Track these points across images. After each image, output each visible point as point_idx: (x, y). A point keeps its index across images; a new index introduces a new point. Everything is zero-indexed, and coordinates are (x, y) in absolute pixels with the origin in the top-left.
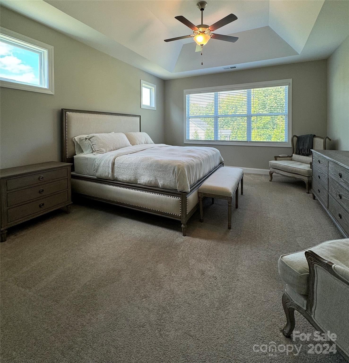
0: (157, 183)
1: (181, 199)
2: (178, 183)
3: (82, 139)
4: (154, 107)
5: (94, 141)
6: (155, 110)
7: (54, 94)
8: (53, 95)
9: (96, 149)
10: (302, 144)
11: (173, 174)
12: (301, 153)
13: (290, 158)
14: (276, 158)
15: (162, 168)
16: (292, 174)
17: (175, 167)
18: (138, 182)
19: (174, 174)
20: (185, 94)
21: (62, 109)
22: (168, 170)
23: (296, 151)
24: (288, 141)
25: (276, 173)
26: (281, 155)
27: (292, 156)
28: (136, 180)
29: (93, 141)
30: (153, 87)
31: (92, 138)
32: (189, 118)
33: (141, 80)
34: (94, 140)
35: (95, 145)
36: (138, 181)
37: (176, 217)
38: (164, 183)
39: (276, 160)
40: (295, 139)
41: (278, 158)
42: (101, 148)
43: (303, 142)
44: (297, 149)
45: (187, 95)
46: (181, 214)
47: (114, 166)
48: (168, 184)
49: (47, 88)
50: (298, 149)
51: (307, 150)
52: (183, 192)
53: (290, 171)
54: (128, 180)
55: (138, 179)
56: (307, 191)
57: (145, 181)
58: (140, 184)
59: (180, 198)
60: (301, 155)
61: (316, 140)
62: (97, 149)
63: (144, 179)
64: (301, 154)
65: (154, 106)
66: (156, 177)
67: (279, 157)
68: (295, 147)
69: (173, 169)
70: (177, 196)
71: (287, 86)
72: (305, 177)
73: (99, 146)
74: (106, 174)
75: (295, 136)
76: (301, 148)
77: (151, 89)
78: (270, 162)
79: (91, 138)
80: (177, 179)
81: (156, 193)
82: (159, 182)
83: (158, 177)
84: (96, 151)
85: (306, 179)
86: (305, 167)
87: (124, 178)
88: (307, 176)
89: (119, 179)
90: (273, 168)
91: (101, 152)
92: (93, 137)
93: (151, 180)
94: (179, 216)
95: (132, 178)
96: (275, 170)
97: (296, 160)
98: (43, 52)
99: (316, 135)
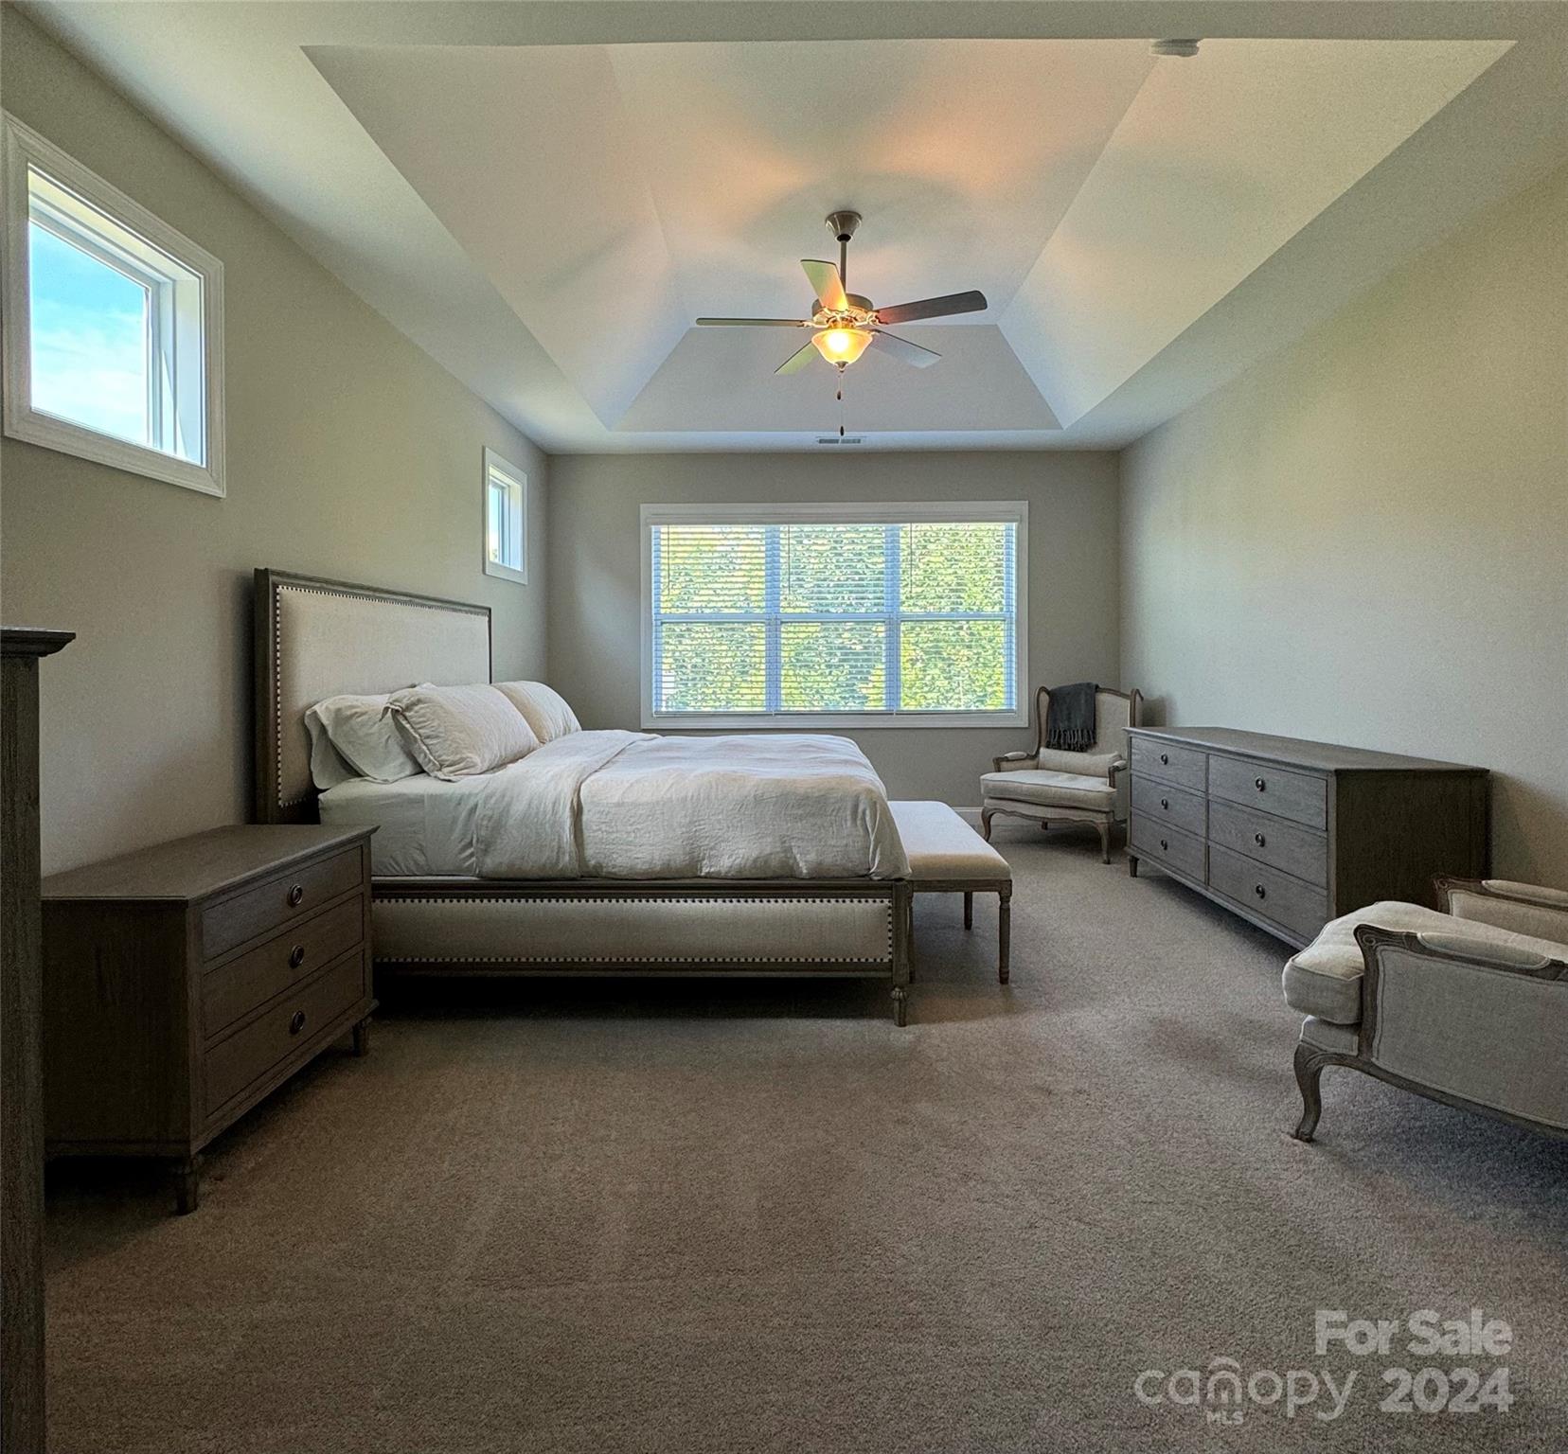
0: (791, 861)
1: (890, 904)
2: (879, 849)
3: (349, 713)
4: (519, 570)
5: (425, 722)
6: (524, 585)
7: (224, 496)
8: (220, 498)
9: (444, 757)
10: (1065, 712)
11: (854, 819)
12: (1065, 743)
13: (1032, 760)
14: (999, 764)
15: (804, 805)
16: (1058, 810)
17: (857, 797)
18: (705, 870)
19: (859, 822)
20: (647, 525)
21: (256, 569)
22: (833, 811)
23: (1050, 738)
24: (1018, 706)
25: (1004, 812)
26: (1011, 754)
27: (1038, 752)
28: (695, 862)
29: (421, 719)
30: (517, 479)
31: (416, 708)
32: (662, 623)
33: (487, 449)
34: (423, 716)
35: (437, 737)
36: (701, 867)
37: (876, 966)
38: (820, 858)
39: (999, 770)
40: (1045, 698)
41: (1004, 765)
42: (464, 751)
43: (1068, 709)
44: (1051, 731)
45: (653, 528)
46: (890, 953)
47: (581, 820)
48: (838, 858)
49: (199, 464)
50: (1055, 731)
51: (1082, 731)
52: (893, 878)
53: (1056, 803)
54: (658, 868)
55: (703, 859)
56: (1105, 858)
57: (737, 861)
58: (713, 875)
59: (886, 901)
60: (1065, 750)
61: (1105, 699)
62: (451, 758)
63: (731, 855)
64: (1063, 747)
65: (519, 568)
66: (785, 842)
67: (1007, 760)
68: (1044, 727)
69: (849, 805)
70: (874, 897)
71: (1014, 525)
72: (1100, 815)
73: (454, 745)
74: (545, 858)
75: (1043, 689)
76: (1062, 726)
77: (507, 491)
78: (982, 777)
79: (408, 708)
80: (872, 839)
81: (791, 897)
82: (798, 856)
83: (793, 838)
84: (447, 763)
85: (1100, 821)
86: (1095, 786)
87: (636, 860)
88: (1107, 810)
89: (614, 866)
90: (992, 798)
91: (466, 768)
92: (419, 701)
93: (768, 850)
94: (886, 960)
95: (680, 859)
96: (1004, 802)
97: (1050, 765)
98: (171, 282)
99: (1101, 686)
